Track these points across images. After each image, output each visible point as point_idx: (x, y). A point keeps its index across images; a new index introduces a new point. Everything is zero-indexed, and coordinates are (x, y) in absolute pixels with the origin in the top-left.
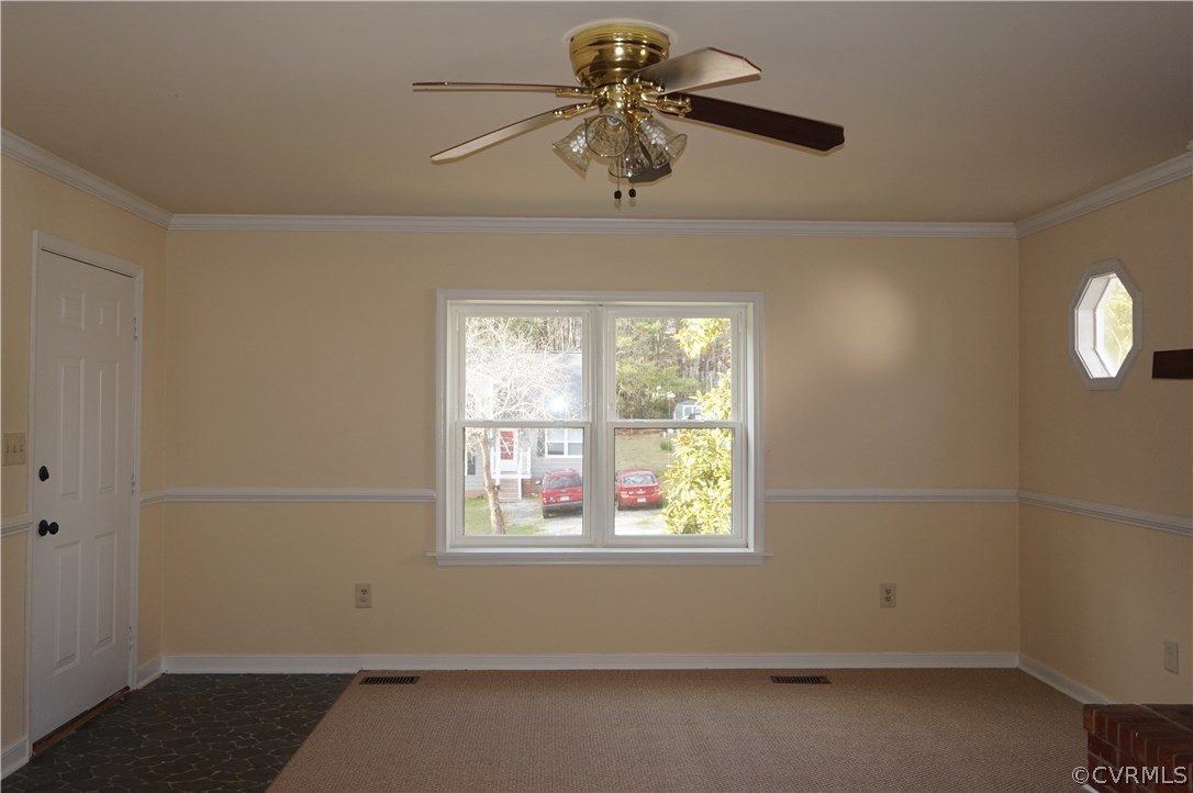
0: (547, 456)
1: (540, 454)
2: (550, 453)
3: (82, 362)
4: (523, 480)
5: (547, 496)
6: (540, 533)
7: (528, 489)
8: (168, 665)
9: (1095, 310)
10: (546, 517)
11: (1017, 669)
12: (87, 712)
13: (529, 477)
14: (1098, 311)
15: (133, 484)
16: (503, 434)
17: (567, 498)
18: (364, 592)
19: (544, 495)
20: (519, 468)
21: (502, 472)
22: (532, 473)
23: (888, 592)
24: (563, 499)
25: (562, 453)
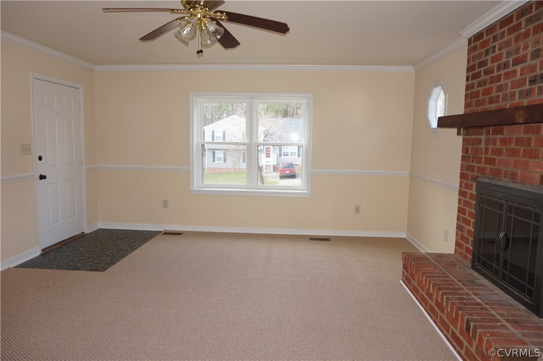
0: (282, 156)
1: (280, 155)
2: (284, 155)
3: (56, 119)
4: (273, 165)
5: (281, 171)
6: (277, 185)
7: (275, 169)
8: (101, 225)
9: (437, 101)
10: (281, 178)
11: (405, 238)
12: (65, 240)
13: (276, 164)
14: (438, 101)
15: (82, 163)
16: (267, 148)
17: (288, 172)
18: (166, 203)
19: (280, 171)
20: (272, 160)
21: (266, 162)
22: (277, 162)
23: (357, 208)
24: (287, 172)
25: (288, 155)
